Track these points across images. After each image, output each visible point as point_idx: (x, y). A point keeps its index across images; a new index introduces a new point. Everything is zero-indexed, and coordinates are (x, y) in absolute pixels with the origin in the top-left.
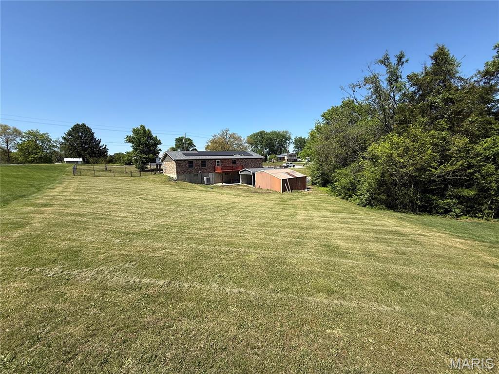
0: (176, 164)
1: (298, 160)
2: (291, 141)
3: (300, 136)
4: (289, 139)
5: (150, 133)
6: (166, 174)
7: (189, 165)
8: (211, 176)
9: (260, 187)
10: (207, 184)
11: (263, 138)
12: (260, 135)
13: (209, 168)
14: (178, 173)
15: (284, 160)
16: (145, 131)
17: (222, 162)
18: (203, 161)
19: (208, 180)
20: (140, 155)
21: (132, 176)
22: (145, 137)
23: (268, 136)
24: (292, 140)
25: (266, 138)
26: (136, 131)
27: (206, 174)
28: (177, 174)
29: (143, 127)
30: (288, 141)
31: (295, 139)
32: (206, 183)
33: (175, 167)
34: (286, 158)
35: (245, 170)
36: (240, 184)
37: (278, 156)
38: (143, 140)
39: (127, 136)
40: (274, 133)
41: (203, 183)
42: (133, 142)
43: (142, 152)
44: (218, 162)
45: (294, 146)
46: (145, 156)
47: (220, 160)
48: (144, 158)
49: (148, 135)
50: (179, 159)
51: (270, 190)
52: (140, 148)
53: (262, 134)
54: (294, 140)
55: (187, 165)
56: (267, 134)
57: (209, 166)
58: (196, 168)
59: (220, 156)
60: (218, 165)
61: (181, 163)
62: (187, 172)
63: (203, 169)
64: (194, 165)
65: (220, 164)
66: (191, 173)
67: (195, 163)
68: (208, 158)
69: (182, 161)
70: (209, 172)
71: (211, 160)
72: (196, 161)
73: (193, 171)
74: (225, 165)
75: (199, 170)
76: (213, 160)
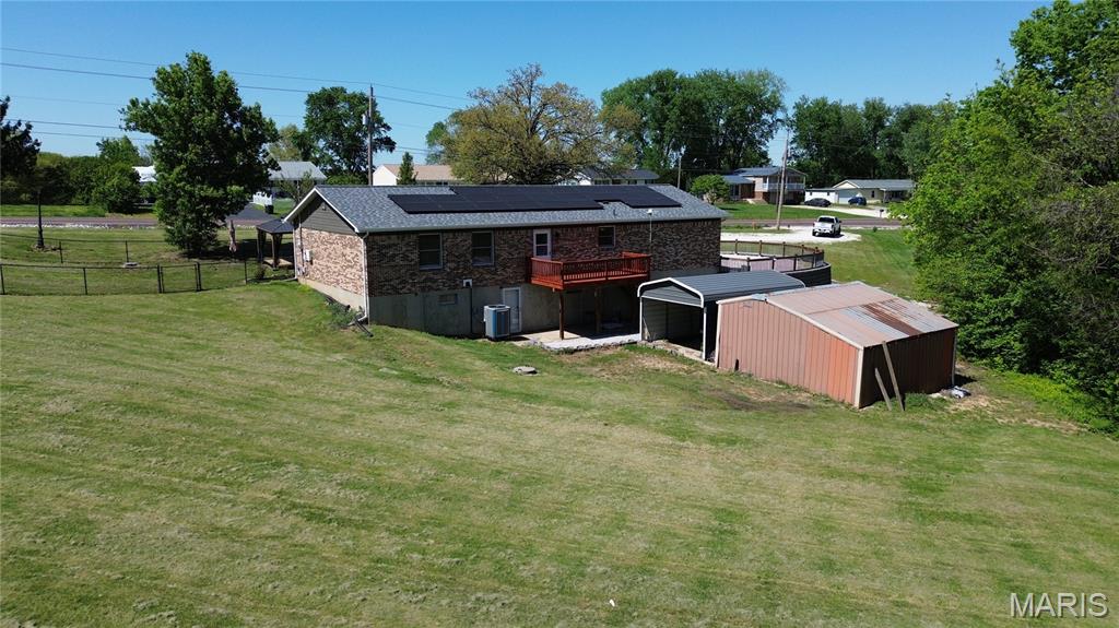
0: (368, 251)
1: (808, 197)
2: (780, 115)
3: (819, 97)
4: (773, 105)
5: (231, 91)
6: (312, 284)
7: (421, 256)
8: (511, 299)
9: (743, 369)
10: (496, 339)
11: (666, 100)
12: (654, 88)
13: (505, 267)
14: (374, 288)
15: (752, 195)
16: (209, 82)
17: (556, 237)
18: (482, 237)
19: (502, 319)
20: (188, 187)
21: (162, 291)
22: (211, 109)
23: (691, 95)
24: (784, 110)
25: (678, 101)
26: (168, 82)
27: (490, 291)
28: (371, 293)
29: (201, 65)
30: (765, 117)
31: (797, 106)
32: (490, 330)
33: (363, 261)
34: (761, 187)
35: (669, 284)
36: (636, 337)
37: (730, 180)
38: (204, 120)
39: (134, 103)
40: (711, 79)
41: (476, 332)
42: (156, 131)
43: (193, 173)
44: (542, 238)
45: (792, 135)
46: (210, 192)
47: (548, 232)
48: (205, 200)
49: (225, 100)
50: (382, 228)
51: (799, 389)
52: (190, 156)
53: (663, 83)
54: (791, 112)
55: (415, 256)
56: (682, 84)
57: (505, 255)
58: (452, 265)
59: (550, 212)
60: (542, 251)
61: (390, 246)
62: (414, 285)
63: (481, 270)
64: (443, 254)
65: (549, 250)
66: (430, 288)
67: (447, 244)
68: (502, 223)
69: (393, 237)
70: (504, 283)
71: (513, 232)
72: (451, 235)
73: (436, 281)
74: (570, 251)
75: (461, 276)
76: (523, 232)
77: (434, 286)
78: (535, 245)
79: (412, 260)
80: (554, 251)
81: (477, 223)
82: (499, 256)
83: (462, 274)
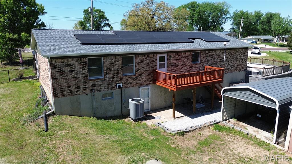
2: (228, 16)
3: (241, 10)
4: (226, 13)
6: (41, 82)
7: (90, 71)
10: (136, 120)
11: (194, 11)
12: (190, 7)
13: (141, 76)
14: (57, 93)
17: (169, 57)
18: (128, 58)
23: (202, 9)
24: (230, 14)
25: (198, 11)
27: (132, 90)
30: (224, 16)
31: (234, 13)
32: (132, 114)
41: (124, 114)
44: (162, 59)
47: (165, 55)
53: (193, 5)
55: (85, 71)
56: (199, 6)
57: (141, 69)
58: (110, 76)
59: (166, 44)
60: (162, 66)
61: (67, 66)
62: (85, 89)
63: (127, 78)
64: (104, 69)
65: (166, 65)
66: (96, 90)
67: (106, 63)
68: (140, 50)
69: (70, 60)
70: (141, 85)
71: (146, 56)
72: (109, 58)
73: (99, 86)
74: (177, 66)
75: (115, 82)
76: (152, 56)
77: (98, 88)
78: (158, 63)
79: (83, 74)
80: (168, 66)
81: (125, 51)
82: (138, 69)
83: (116, 81)
